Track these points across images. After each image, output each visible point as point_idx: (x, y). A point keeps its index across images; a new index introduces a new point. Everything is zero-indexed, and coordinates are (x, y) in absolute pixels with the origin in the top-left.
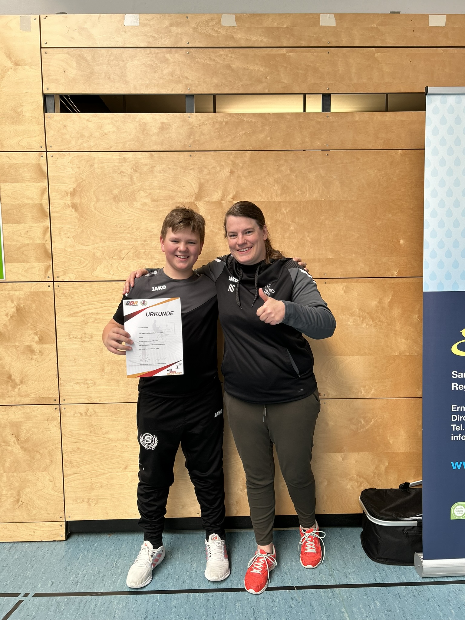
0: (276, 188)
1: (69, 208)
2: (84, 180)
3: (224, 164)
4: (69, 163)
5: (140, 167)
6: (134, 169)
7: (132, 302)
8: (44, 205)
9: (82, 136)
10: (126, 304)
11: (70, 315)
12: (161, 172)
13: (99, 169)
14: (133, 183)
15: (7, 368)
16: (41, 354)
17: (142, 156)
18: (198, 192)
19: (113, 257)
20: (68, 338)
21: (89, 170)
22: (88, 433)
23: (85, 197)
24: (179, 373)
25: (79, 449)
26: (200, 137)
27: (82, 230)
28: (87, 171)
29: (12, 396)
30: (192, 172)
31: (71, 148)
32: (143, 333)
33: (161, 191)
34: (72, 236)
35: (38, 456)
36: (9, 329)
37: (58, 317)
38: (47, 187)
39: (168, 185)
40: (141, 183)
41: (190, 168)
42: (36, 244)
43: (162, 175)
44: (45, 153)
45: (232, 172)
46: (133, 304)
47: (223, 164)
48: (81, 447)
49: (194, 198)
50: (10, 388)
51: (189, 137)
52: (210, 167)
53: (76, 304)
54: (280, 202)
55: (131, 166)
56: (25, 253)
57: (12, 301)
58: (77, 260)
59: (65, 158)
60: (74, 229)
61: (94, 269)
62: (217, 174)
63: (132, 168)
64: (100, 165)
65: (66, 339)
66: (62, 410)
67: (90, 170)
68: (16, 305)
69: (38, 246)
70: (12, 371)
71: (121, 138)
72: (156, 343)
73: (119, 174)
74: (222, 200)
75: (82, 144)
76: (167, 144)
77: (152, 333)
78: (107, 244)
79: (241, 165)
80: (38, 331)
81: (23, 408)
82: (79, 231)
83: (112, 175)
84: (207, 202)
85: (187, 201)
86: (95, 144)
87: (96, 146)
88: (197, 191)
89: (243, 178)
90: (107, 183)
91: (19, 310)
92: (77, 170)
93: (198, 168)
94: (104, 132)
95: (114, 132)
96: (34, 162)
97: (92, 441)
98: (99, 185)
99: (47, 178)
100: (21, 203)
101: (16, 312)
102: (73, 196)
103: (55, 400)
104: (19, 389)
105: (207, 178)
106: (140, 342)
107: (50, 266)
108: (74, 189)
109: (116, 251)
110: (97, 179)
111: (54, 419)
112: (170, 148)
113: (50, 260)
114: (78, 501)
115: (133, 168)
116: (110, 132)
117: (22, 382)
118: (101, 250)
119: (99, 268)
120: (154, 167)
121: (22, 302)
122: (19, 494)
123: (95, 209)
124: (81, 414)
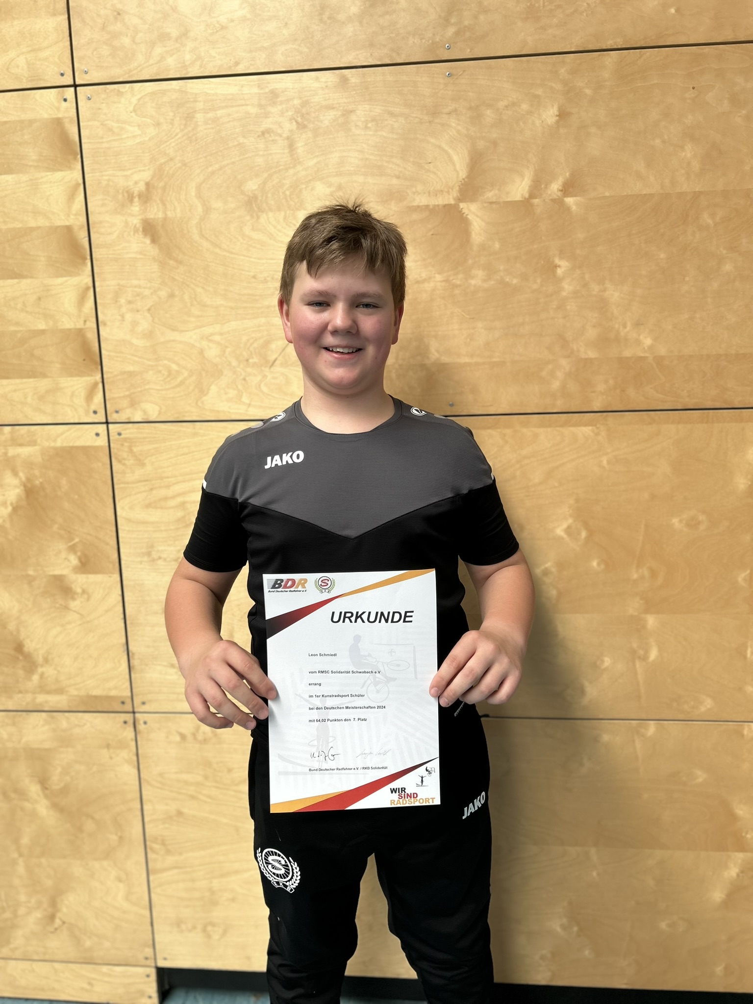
0: (689, 155)
1: (136, 235)
2: (171, 159)
3: (540, 94)
4: (133, 114)
5: (313, 115)
6: (297, 122)
7: (288, 580)
8: (76, 228)
9: (164, 37)
10: (274, 587)
11: (148, 506)
12: (370, 125)
13: (209, 126)
14: (296, 161)
15: (12, 626)
16: (86, 596)
17: (316, 85)
18: (467, 177)
19: (247, 360)
20: (146, 559)
21: (182, 130)
22: (200, 779)
23: (176, 204)
24: (427, 800)
25: (180, 813)
26: (476, 17)
27: (170, 290)
28: (176, 135)
29: (27, 692)
30: (453, 122)
31: (135, 72)
32: (322, 672)
33: (370, 180)
34: (147, 308)
35: (89, 826)
36: (10, 537)
37: (123, 508)
38: (81, 181)
39: (387, 162)
40: (315, 161)
41: (446, 110)
42: (63, 331)
43: (371, 133)
44: (72, 89)
45: (563, 115)
46: (291, 587)
47: (539, 92)
48: (185, 811)
49: (455, 193)
50: (21, 673)
51: (446, 21)
52: (501, 104)
53: (162, 478)
54: (697, 195)
55: (290, 113)
56: (37, 352)
57: (15, 474)
58: (160, 368)
59: (123, 100)
60: (150, 288)
61: (203, 391)
62: (521, 123)
63: (291, 119)
64: (211, 115)
65: (141, 562)
66: (141, 727)
67: (186, 131)
68: (24, 479)
69: (67, 334)
70: (22, 635)
71: (264, 36)
72: (359, 702)
73: (259, 136)
74: (532, 196)
75: (162, 58)
76: (385, 46)
77: (348, 672)
78: (234, 325)
79: (588, 92)
80: (77, 543)
81: (53, 718)
82: (163, 294)
83: (241, 141)
84: (491, 203)
85: (437, 203)
86: (195, 56)
87: (198, 63)
88: (463, 174)
89: (593, 130)
90: (228, 164)
91: (30, 492)
92: (152, 131)
93: (470, 108)
94: (218, 22)
95: (244, 19)
96: (46, 116)
97: (209, 797)
98: (210, 169)
99: (79, 156)
100: (20, 225)
101: (23, 496)
102: (146, 202)
103: (123, 703)
104: (42, 676)
105: (495, 135)
106: (311, 696)
107: (96, 384)
108: (147, 184)
109: (255, 345)
110: (205, 155)
111: (122, 745)
112: (394, 55)
113: (97, 368)
114: (183, 927)
115: (294, 119)
116: (232, 21)
117: (46, 661)
118: (218, 343)
119: (214, 389)
120: (351, 112)
121: (37, 472)
122: (54, 903)
123: (202, 236)
124: (183, 737)
